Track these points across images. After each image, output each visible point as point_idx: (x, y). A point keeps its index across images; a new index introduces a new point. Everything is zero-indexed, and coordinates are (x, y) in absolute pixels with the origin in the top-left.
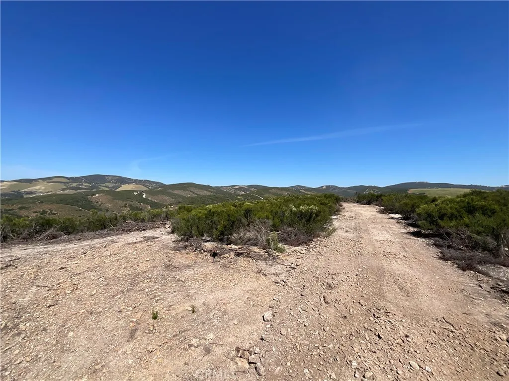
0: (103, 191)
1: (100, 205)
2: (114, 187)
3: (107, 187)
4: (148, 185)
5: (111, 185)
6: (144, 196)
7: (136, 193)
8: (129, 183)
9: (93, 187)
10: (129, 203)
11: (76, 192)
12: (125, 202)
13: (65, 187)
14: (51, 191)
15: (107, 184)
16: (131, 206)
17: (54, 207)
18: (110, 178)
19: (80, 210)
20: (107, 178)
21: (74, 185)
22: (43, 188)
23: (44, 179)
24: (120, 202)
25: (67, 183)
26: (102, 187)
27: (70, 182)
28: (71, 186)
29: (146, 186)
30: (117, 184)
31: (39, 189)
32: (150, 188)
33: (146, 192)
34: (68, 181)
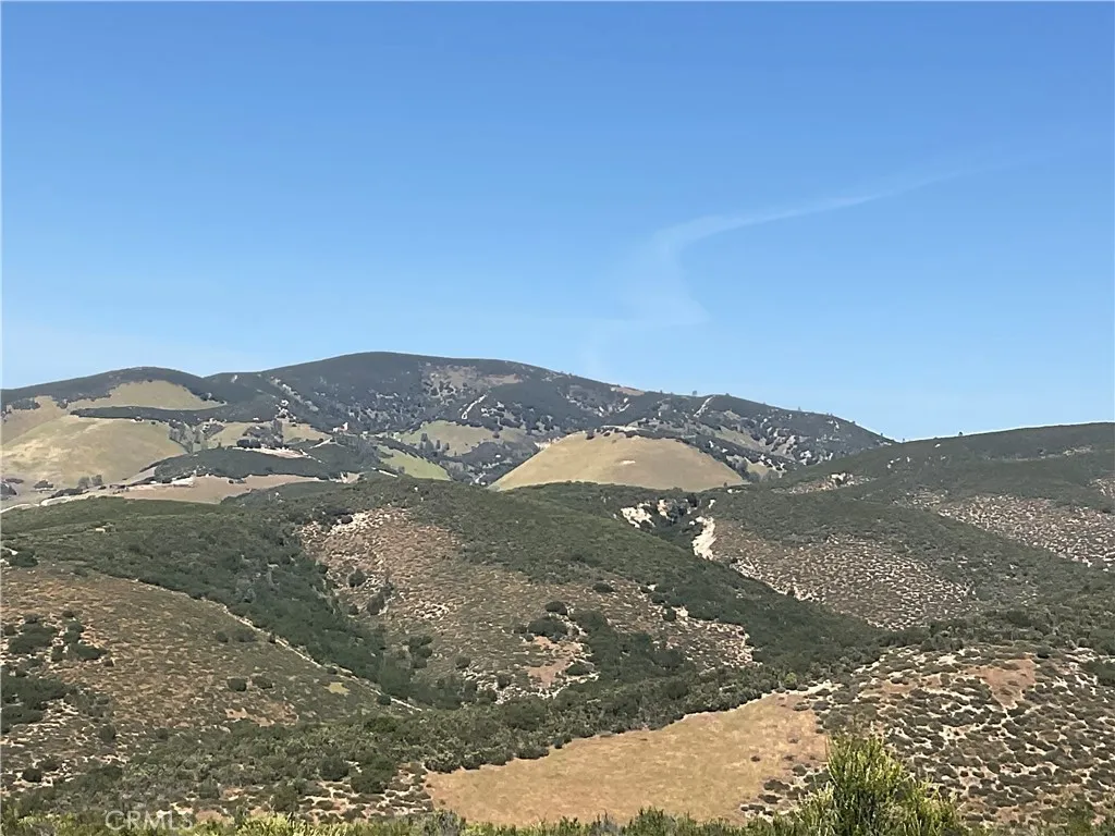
0: (404, 491)
1: (375, 606)
2: (476, 458)
3: (434, 455)
4: (744, 440)
5: (459, 440)
6: (703, 545)
7: (637, 515)
8: (591, 426)
9: (345, 456)
10: (578, 596)
11: (237, 489)
12: (553, 592)
13: (176, 451)
14: (98, 482)
15: (438, 432)
16: (593, 623)
17: (93, 596)
18: (457, 380)
19: (245, 637)
20: (435, 378)
21: (230, 434)
22: (55, 453)
23: (64, 392)
24: (517, 584)
25: (192, 418)
26: (399, 460)
27: (206, 415)
28: (212, 443)
29: (722, 453)
30: (507, 434)
31: (36, 464)
32: (758, 468)
33: (726, 505)
34: (192, 403)
